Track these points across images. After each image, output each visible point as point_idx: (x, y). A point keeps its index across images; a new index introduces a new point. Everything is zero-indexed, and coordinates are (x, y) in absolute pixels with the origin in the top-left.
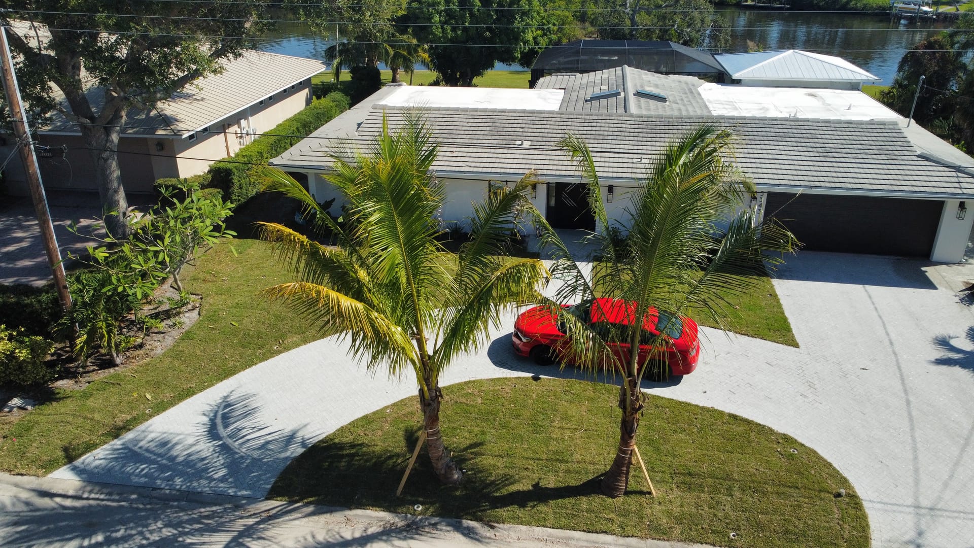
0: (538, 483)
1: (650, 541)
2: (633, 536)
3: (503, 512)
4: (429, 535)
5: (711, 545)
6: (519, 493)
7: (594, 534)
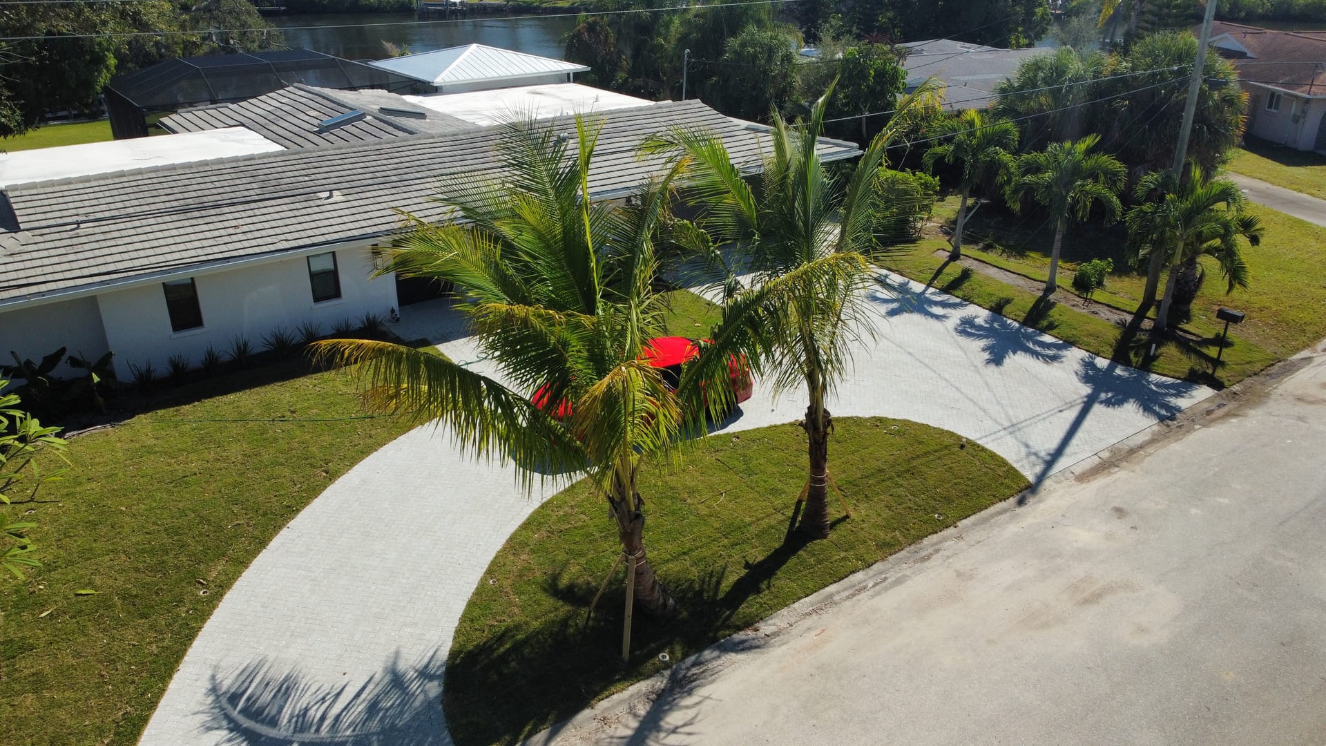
0: (747, 563)
1: (890, 558)
2: (876, 562)
3: (747, 608)
4: (706, 674)
5: (933, 533)
6: (739, 582)
7: (845, 580)
